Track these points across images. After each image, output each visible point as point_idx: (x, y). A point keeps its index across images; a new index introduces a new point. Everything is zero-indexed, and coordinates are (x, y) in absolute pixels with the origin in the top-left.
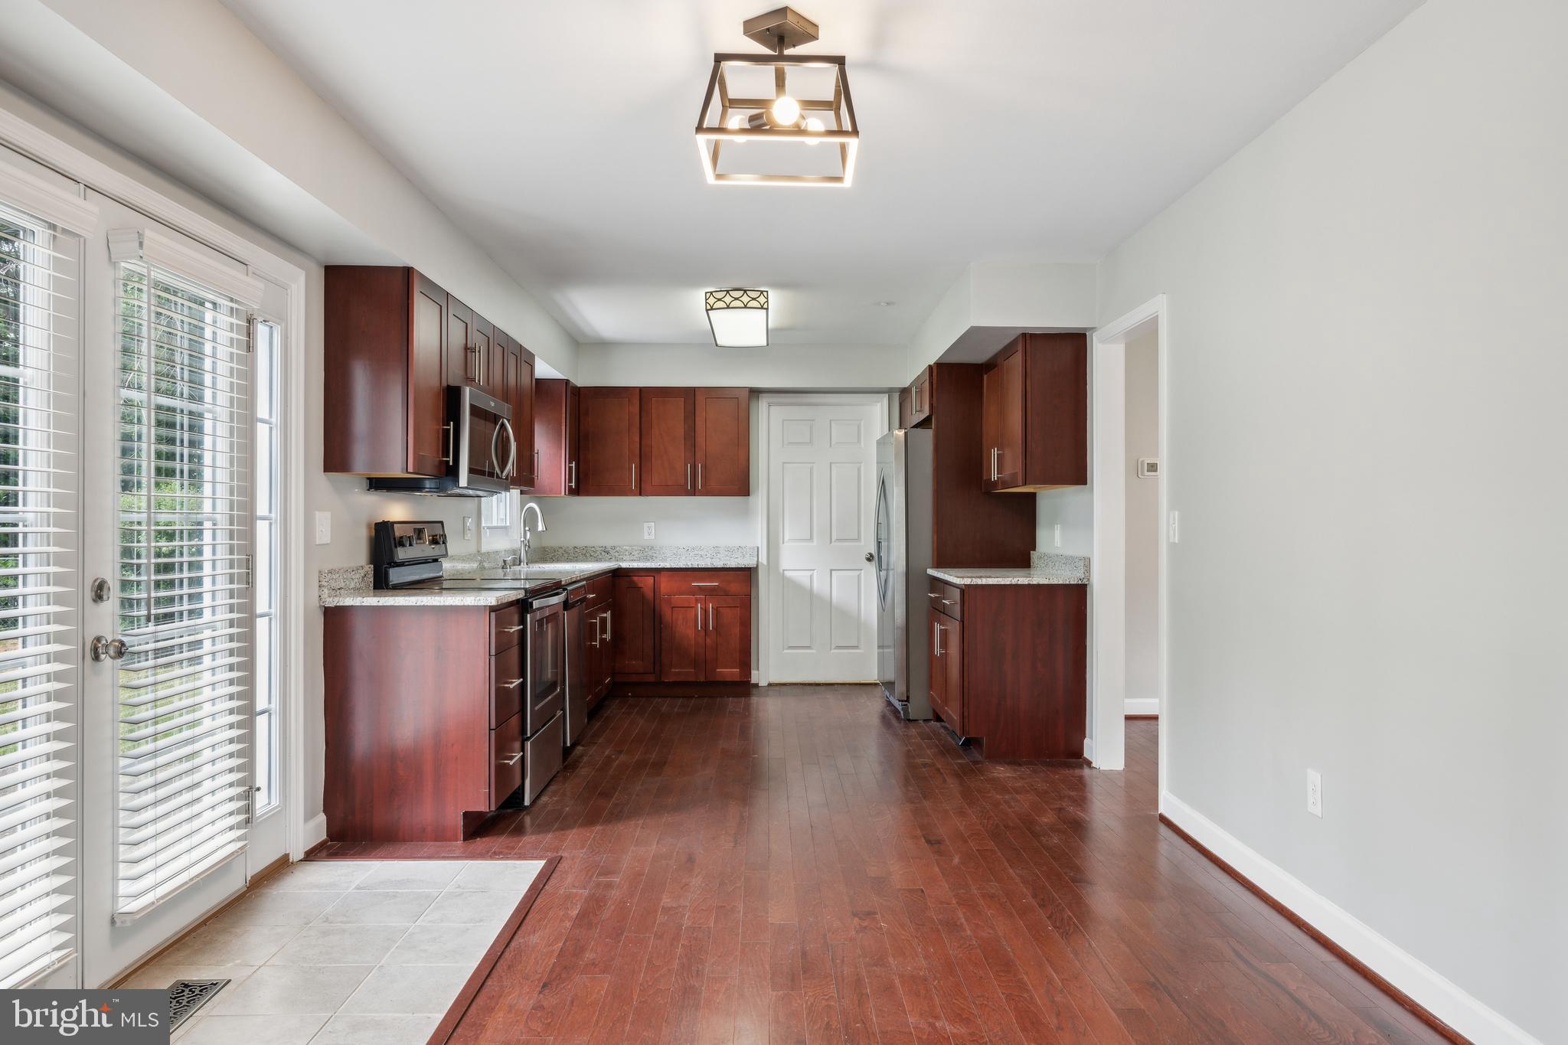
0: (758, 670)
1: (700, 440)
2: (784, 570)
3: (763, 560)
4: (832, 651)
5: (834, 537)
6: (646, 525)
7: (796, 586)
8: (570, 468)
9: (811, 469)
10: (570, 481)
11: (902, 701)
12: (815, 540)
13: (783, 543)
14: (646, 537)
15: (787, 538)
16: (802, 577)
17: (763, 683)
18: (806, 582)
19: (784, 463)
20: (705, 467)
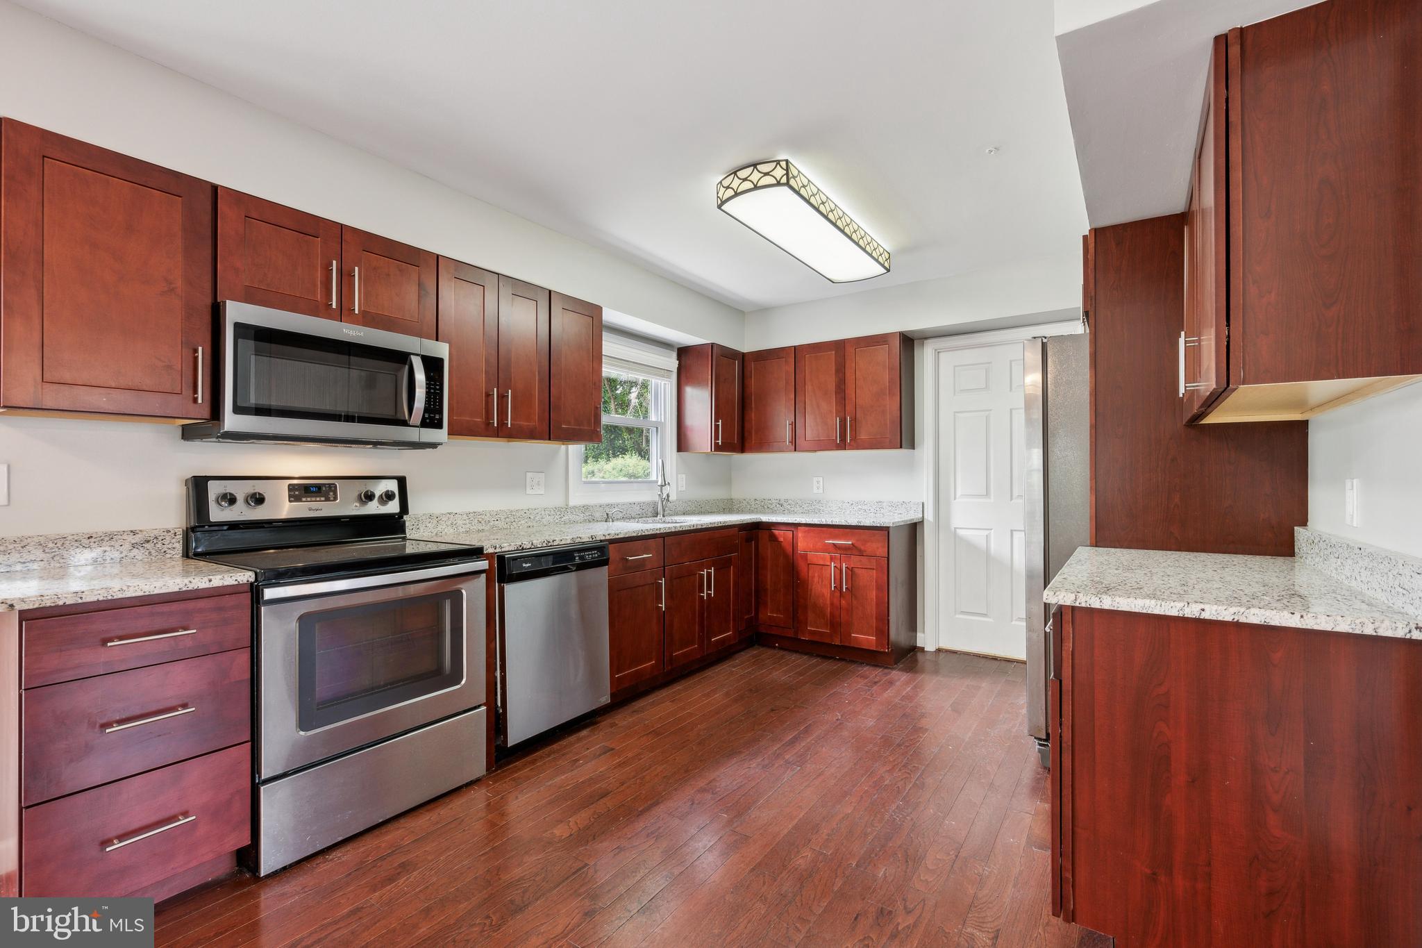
0: (924, 632)
1: (850, 392)
2: (955, 528)
3: (929, 516)
4: (1013, 623)
5: (1015, 494)
6: (815, 479)
7: (970, 546)
8: (717, 426)
9: (987, 418)
10: (717, 438)
11: (1040, 739)
12: (992, 497)
13: (955, 499)
14: (815, 491)
15: (959, 494)
16: (976, 537)
17: (930, 647)
18: (983, 543)
19: (955, 412)
20: (854, 420)
